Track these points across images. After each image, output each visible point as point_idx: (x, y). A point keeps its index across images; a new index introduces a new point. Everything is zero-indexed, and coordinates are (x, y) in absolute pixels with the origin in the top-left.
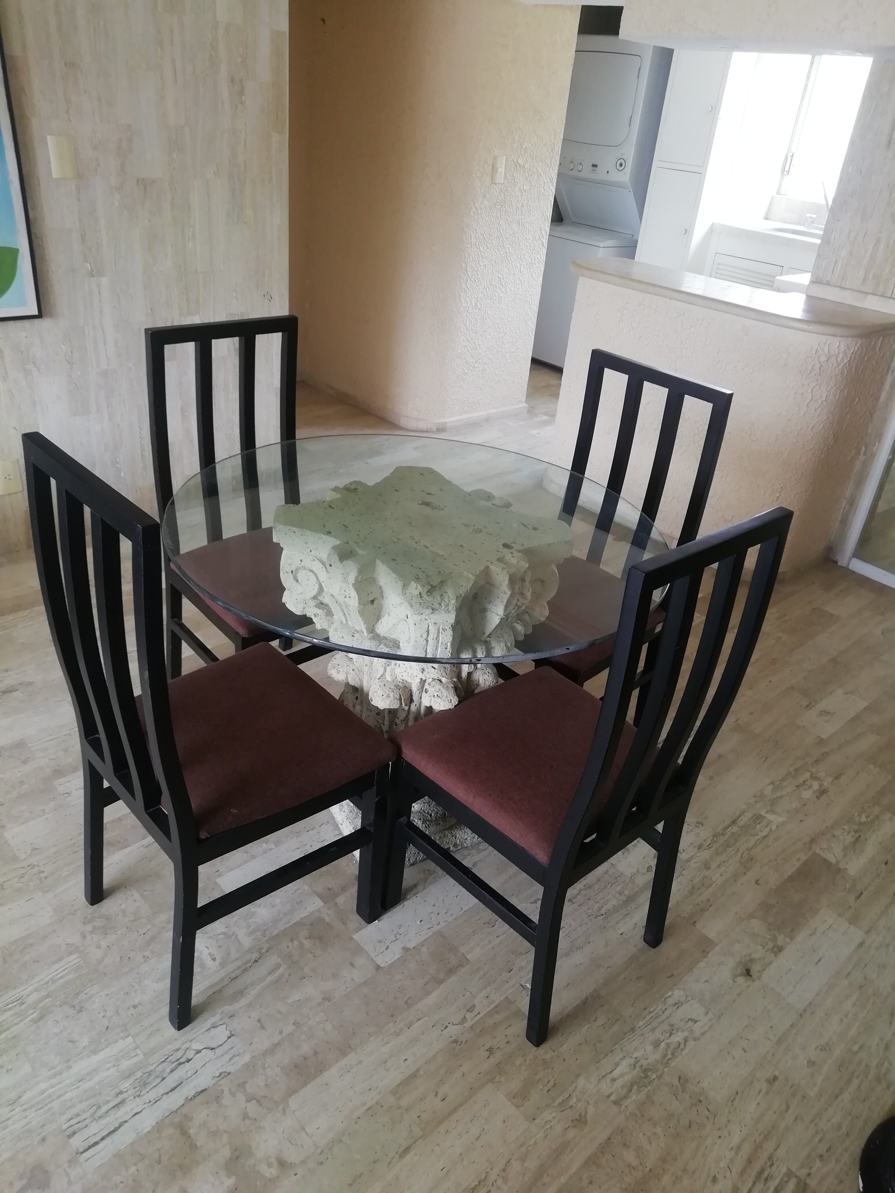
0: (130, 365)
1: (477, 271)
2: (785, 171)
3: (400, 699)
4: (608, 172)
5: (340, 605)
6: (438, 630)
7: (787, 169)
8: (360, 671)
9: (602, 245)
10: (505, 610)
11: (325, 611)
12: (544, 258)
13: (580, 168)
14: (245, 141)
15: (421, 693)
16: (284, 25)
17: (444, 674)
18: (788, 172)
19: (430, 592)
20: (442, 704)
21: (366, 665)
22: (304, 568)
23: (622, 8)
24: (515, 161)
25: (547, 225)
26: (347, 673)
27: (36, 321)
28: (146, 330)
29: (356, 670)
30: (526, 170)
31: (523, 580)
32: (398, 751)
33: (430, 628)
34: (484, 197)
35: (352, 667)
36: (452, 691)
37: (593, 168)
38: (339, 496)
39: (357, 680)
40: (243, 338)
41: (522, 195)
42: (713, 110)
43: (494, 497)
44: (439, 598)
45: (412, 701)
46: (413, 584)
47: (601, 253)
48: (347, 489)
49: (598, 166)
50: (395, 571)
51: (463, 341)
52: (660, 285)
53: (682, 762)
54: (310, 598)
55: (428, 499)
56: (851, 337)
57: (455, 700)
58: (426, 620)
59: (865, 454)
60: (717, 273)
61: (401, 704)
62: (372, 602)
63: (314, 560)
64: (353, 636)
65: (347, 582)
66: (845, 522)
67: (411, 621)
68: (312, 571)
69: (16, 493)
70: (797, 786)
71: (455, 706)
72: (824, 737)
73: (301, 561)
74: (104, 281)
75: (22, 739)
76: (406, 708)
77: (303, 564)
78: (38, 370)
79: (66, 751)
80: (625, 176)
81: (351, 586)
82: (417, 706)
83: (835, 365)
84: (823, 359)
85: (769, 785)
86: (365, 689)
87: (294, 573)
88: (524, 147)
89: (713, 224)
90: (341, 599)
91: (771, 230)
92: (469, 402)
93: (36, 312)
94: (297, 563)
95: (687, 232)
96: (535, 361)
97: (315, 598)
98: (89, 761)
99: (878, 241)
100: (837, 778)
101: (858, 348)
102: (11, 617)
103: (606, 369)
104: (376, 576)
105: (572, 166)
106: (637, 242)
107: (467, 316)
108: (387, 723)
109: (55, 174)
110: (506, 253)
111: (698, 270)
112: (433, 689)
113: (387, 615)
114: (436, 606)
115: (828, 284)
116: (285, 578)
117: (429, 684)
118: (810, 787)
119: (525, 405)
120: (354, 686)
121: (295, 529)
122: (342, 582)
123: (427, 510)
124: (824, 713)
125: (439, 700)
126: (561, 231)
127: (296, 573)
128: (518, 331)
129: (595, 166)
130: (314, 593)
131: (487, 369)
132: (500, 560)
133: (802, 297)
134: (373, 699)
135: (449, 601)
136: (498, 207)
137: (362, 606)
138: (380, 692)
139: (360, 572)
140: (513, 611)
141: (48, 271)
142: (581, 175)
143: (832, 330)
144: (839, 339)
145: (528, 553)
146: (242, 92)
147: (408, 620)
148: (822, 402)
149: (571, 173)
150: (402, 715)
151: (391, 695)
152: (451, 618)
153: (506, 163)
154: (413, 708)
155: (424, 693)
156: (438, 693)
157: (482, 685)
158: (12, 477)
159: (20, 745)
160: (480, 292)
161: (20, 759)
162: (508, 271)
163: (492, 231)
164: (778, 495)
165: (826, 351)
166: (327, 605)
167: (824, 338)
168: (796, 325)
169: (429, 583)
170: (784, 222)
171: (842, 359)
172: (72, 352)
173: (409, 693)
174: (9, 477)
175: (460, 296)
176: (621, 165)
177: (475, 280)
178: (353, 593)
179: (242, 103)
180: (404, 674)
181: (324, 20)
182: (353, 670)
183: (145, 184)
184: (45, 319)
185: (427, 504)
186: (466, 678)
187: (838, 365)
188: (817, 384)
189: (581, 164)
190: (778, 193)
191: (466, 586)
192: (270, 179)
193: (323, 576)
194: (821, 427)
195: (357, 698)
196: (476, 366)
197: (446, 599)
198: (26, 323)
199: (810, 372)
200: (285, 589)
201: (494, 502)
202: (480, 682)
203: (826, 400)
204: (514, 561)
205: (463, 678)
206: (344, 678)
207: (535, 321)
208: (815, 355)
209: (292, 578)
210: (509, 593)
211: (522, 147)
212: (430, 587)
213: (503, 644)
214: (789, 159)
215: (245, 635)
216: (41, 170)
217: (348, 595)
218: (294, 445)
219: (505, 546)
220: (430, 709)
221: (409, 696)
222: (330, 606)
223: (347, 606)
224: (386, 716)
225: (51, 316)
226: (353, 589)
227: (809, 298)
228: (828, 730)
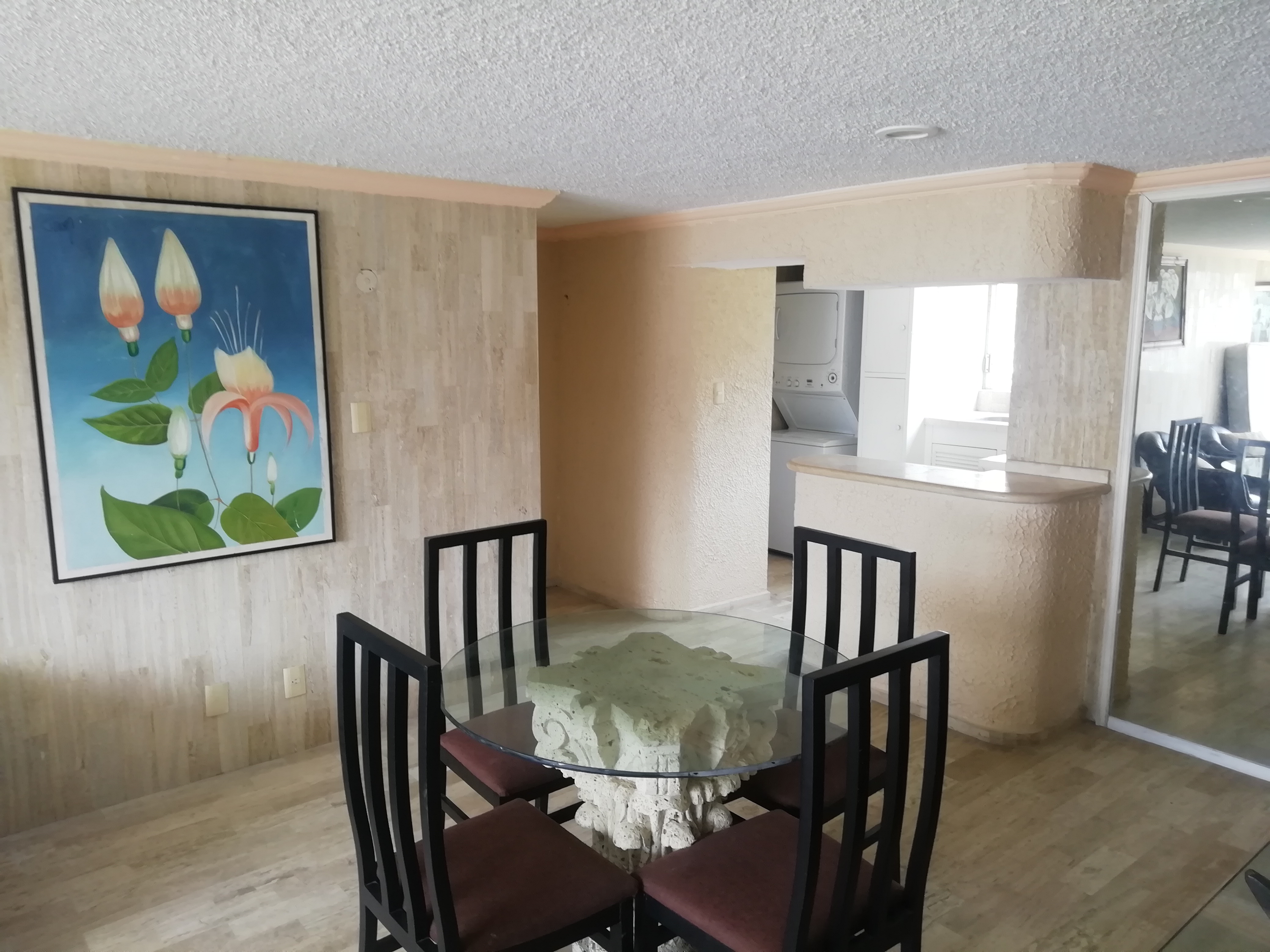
0: (405, 576)
1: (708, 476)
2: (985, 369)
3: (641, 839)
4: (822, 385)
5: (583, 749)
6: (667, 761)
7: (987, 367)
8: (605, 817)
9: (824, 445)
10: (726, 744)
11: (571, 758)
12: (768, 460)
13: (797, 384)
14: (504, 392)
15: (660, 833)
16: (534, 308)
17: (676, 806)
18: (989, 370)
19: (657, 726)
20: (680, 842)
21: (610, 810)
22: (552, 720)
23: (803, 266)
24: (733, 385)
25: (768, 433)
26: (593, 820)
27: (330, 544)
28: (426, 539)
29: (601, 816)
30: (744, 391)
31: (740, 717)
32: (640, 885)
33: (659, 761)
34: (708, 415)
35: (597, 813)
36: (688, 830)
37: (809, 383)
38: (580, 658)
39: (602, 825)
40: (502, 540)
41: (742, 411)
42: (907, 327)
43: (715, 652)
44: (665, 732)
45: (652, 843)
46: (642, 720)
47: (825, 451)
48: (588, 653)
49: (813, 381)
50: (626, 711)
51: (701, 537)
52: (867, 473)
53: (906, 885)
54: (558, 747)
55: (658, 656)
56: (1045, 503)
57: (691, 839)
58: (655, 752)
59: (1095, 611)
60: (937, 461)
61: (642, 844)
62: (610, 743)
63: (560, 712)
64: (595, 780)
65: (587, 726)
66: (1093, 680)
67: (643, 756)
68: (558, 722)
69: (300, 696)
70: (1064, 944)
71: (692, 844)
72: (1090, 893)
73: (550, 714)
74: (388, 508)
75: (297, 920)
76: (648, 850)
77: (551, 717)
78: (329, 586)
79: (336, 928)
80: (838, 387)
81: (591, 728)
82: (658, 848)
83: (1037, 529)
84: (1025, 524)
85: (1033, 943)
86: (610, 834)
87: (544, 726)
88: (739, 373)
89: (925, 420)
90: (583, 742)
91: (981, 419)
92: (712, 593)
93: (331, 538)
94: (547, 717)
95: (901, 428)
96: (771, 552)
97: (562, 747)
98: (366, 907)
99: (1059, 421)
100: (1108, 934)
101: (1056, 513)
102: (288, 811)
103: (808, 542)
104: (612, 719)
105: (789, 383)
106: (857, 439)
107: (702, 515)
108: (631, 868)
109: (355, 429)
110: (733, 459)
111: (920, 460)
112: (670, 828)
113: (623, 755)
114: (663, 738)
115: (1023, 460)
116: (537, 732)
117: (667, 825)
118: (1078, 944)
119: (767, 592)
120: (600, 832)
121: (544, 685)
122: (584, 726)
123: (656, 665)
124: (1090, 870)
125: (676, 839)
126: (785, 437)
127: (546, 725)
128: (752, 525)
129: (810, 381)
130: (561, 742)
131: (726, 560)
132: (719, 700)
133: (1003, 473)
134: (617, 840)
135: (674, 734)
136: (722, 422)
137: (601, 747)
138: (623, 833)
139: (598, 714)
140: (735, 747)
141: (343, 504)
142: (797, 389)
143: (1025, 499)
144: (1036, 505)
145: (742, 694)
146: (502, 357)
147: (640, 756)
148: (1033, 563)
149: (790, 388)
150: (644, 858)
151: (633, 836)
152: (676, 749)
153: (725, 387)
154: (654, 850)
155: (663, 834)
156: (675, 833)
157: (717, 826)
158: (298, 681)
159: (295, 925)
160: (712, 494)
161: (294, 938)
162: (736, 473)
163: (718, 442)
164: (1012, 654)
165: (1026, 517)
166: (573, 753)
167: (1021, 506)
168: (1001, 498)
169: (655, 719)
170: (994, 412)
171: (1043, 524)
172: (357, 568)
173: (649, 835)
174: (296, 681)
175: (694, 498)
176: (833, 378)
177: (706, 484)
178: (594, 736)
179: (501, 364)
180: (641, 807)
181: (567, 296)
182: (598, 816)
183: (423, 431)
184: (337, 542)
185: (657, 661)
186: (701, 819)
187: (1040, 529)
188: (1024, 547)
189: (797, 381)
190: (984, 388)
191: (688, 719)
192: (525, 418)
193: (568, 724)
194: (1039, 586)
195: (603, 846)
196: (715, 558)
197: (671, 732)
198: (322, 547)
199: (1015, 536)
200: (537, 742)
201: (715, 656)
202: (715, 823)
203: (1037, 561)
204: (730, 700)
205: (698, 820)
206: (590, 825)
207: (768, 515)
208: (1015, 522)
209: (542, 730)
210: (728, 728)
211: (737, 374)
212: (656, 722)
213: (729, 782)
214: (987, 359)
215: (503, 795)
216: (344, 428)
217: (589, 738)
218: (545, 622)
219: (724, 689)
220: (669, 849)
221: (649, 837)
222: (575, 753)
223: (589, 748)
224: (630, 861)
225: (342, 540)
226: (593, 731)
227: (1008, 473)
228: (1094, 886)
